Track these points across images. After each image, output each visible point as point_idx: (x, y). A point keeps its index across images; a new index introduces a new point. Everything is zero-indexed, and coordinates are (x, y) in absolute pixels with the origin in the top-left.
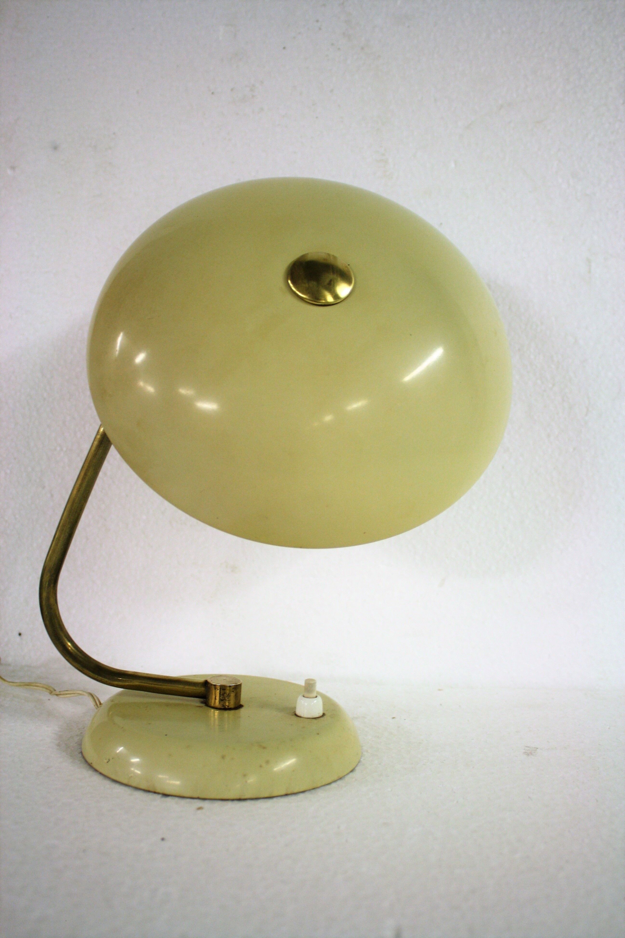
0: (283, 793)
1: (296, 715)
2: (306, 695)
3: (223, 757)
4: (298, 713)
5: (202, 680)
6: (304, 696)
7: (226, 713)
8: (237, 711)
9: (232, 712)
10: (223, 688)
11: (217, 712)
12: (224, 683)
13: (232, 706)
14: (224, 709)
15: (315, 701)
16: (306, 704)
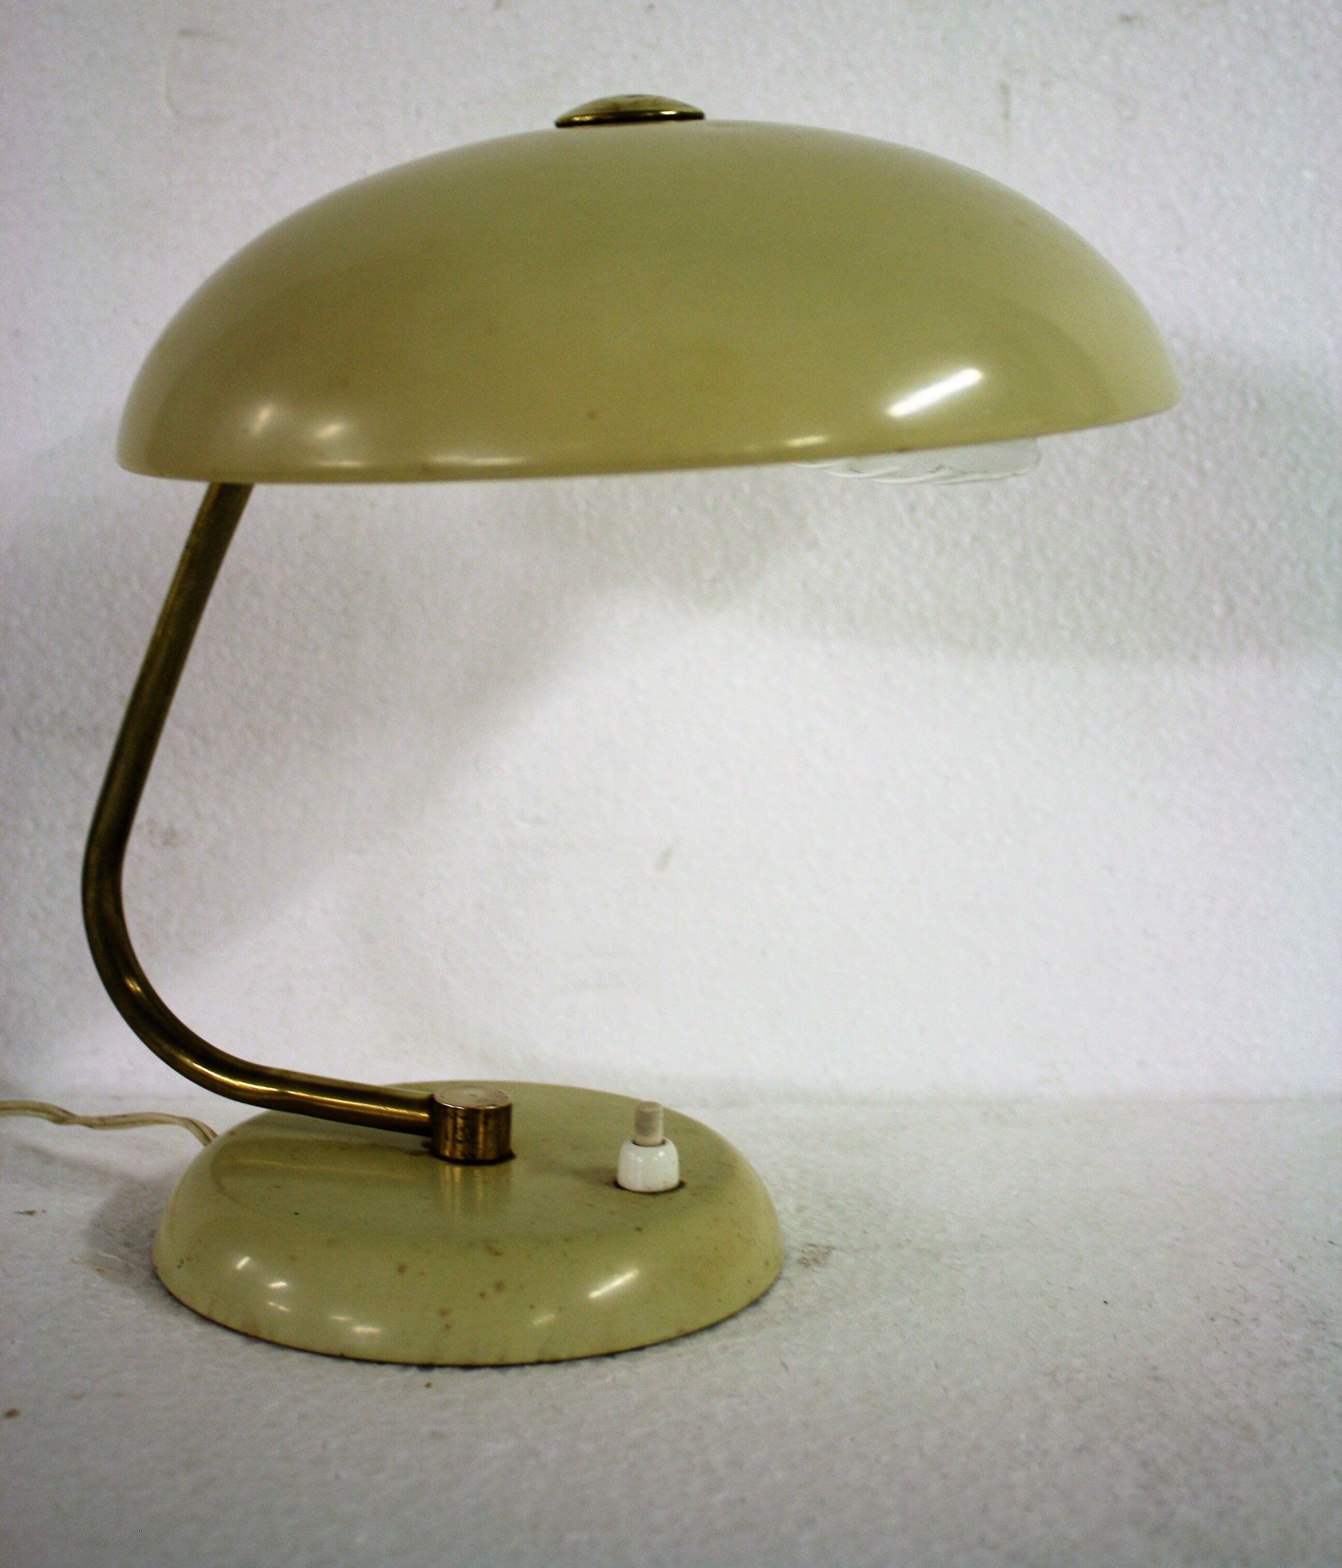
0: (532, 1356)
1: (617, 1185)
2: (640, 1139)
3: (402, 1269)
4: (623, 1180)
5: (424, 1094)
6: (635, 1143)
7: (477, 1171)
8: (503, 1167)
9: (490, 1170)
10: (471, 1114)
11: (458, 1170)
12: (473, 1104)
13: (491, 1156)
14: (470, 1161)
15: (661, 1153)
16: (640, 1160)
